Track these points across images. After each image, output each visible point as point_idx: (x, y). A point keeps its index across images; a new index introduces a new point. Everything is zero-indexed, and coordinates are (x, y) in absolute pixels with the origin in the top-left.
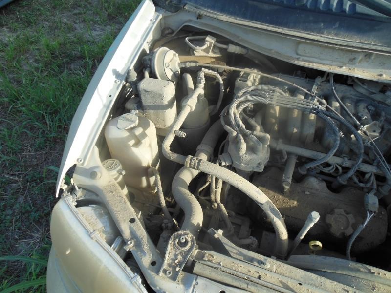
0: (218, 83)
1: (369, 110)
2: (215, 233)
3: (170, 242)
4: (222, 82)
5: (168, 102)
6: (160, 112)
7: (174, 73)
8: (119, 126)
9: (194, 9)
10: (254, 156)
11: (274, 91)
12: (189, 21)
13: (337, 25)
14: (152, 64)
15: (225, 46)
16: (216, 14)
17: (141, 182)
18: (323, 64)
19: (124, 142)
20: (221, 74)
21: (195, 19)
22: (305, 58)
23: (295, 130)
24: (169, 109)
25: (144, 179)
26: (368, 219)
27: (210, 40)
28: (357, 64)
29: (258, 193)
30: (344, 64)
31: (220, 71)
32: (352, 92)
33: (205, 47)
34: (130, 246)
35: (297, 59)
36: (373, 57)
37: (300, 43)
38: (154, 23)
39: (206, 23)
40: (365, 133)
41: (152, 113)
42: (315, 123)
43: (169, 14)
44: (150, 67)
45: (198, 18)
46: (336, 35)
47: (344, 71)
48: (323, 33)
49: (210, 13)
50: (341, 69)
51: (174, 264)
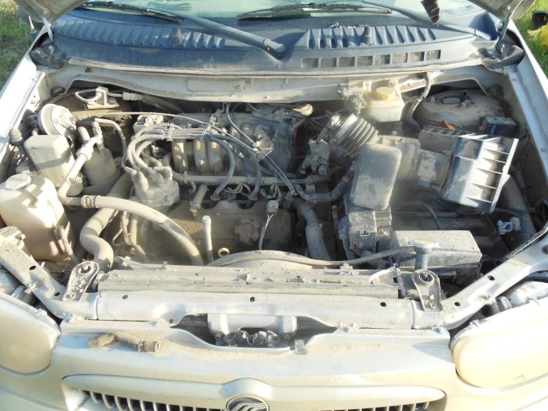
0: (117, 131)
1: (264, 130)
2: (122, 261)
3: (73, 272)
4: (119, 129)
5: (62, 155)
6: (56, 168)
7: (68, 129)
8: (7, 187)
9: (79, 63)
10: (158, 190)
11: (168, 127)
12: (79, 76)
13: (212, 59)
14: (39, 124)
15: (119, 95)
16: (101, 64)
17: (49, 249)
18: (214, 96)
19: (17, 202)
20: (118, 122)
21: (83, 72)
22: (198, 93)
23: (202, 162)
24: (65, 163)
25: (53, 244)
26: (268, 220)
27: (101, 92)
28: (243, 91)
29: (155, 214)
30: (233, 93)
31: (117, 120)
32: (251, 118)
33: (96, 98)
34: (32, 288)
35: (191, 95)
36: (252, 82)
37: (187, 79)
38: (36, 82)
39: (98, 75)
40: (258, 148)
41: (47, 171)
42: (219, 151)
43: (53, 71)
44: (38, 127)
45: (86, 72)
46: (215, 67)
47: (234, 98)
48: (203, 68)
49: (95, 64)
50: (231, 98)
51: (78, 289)
